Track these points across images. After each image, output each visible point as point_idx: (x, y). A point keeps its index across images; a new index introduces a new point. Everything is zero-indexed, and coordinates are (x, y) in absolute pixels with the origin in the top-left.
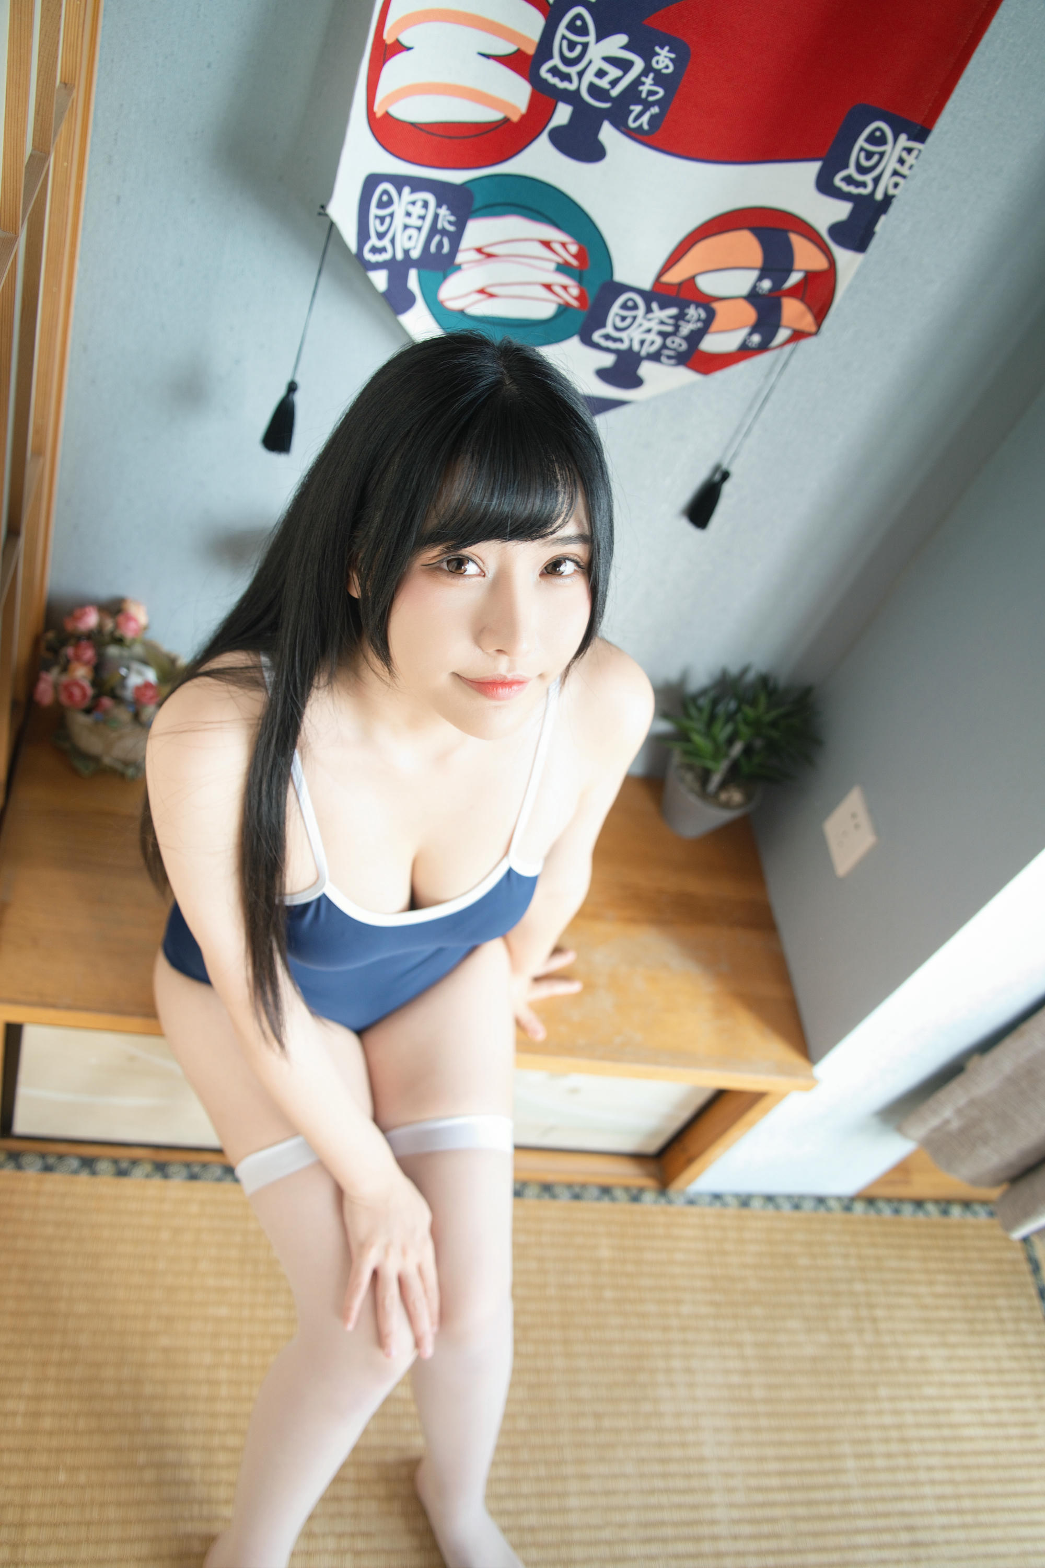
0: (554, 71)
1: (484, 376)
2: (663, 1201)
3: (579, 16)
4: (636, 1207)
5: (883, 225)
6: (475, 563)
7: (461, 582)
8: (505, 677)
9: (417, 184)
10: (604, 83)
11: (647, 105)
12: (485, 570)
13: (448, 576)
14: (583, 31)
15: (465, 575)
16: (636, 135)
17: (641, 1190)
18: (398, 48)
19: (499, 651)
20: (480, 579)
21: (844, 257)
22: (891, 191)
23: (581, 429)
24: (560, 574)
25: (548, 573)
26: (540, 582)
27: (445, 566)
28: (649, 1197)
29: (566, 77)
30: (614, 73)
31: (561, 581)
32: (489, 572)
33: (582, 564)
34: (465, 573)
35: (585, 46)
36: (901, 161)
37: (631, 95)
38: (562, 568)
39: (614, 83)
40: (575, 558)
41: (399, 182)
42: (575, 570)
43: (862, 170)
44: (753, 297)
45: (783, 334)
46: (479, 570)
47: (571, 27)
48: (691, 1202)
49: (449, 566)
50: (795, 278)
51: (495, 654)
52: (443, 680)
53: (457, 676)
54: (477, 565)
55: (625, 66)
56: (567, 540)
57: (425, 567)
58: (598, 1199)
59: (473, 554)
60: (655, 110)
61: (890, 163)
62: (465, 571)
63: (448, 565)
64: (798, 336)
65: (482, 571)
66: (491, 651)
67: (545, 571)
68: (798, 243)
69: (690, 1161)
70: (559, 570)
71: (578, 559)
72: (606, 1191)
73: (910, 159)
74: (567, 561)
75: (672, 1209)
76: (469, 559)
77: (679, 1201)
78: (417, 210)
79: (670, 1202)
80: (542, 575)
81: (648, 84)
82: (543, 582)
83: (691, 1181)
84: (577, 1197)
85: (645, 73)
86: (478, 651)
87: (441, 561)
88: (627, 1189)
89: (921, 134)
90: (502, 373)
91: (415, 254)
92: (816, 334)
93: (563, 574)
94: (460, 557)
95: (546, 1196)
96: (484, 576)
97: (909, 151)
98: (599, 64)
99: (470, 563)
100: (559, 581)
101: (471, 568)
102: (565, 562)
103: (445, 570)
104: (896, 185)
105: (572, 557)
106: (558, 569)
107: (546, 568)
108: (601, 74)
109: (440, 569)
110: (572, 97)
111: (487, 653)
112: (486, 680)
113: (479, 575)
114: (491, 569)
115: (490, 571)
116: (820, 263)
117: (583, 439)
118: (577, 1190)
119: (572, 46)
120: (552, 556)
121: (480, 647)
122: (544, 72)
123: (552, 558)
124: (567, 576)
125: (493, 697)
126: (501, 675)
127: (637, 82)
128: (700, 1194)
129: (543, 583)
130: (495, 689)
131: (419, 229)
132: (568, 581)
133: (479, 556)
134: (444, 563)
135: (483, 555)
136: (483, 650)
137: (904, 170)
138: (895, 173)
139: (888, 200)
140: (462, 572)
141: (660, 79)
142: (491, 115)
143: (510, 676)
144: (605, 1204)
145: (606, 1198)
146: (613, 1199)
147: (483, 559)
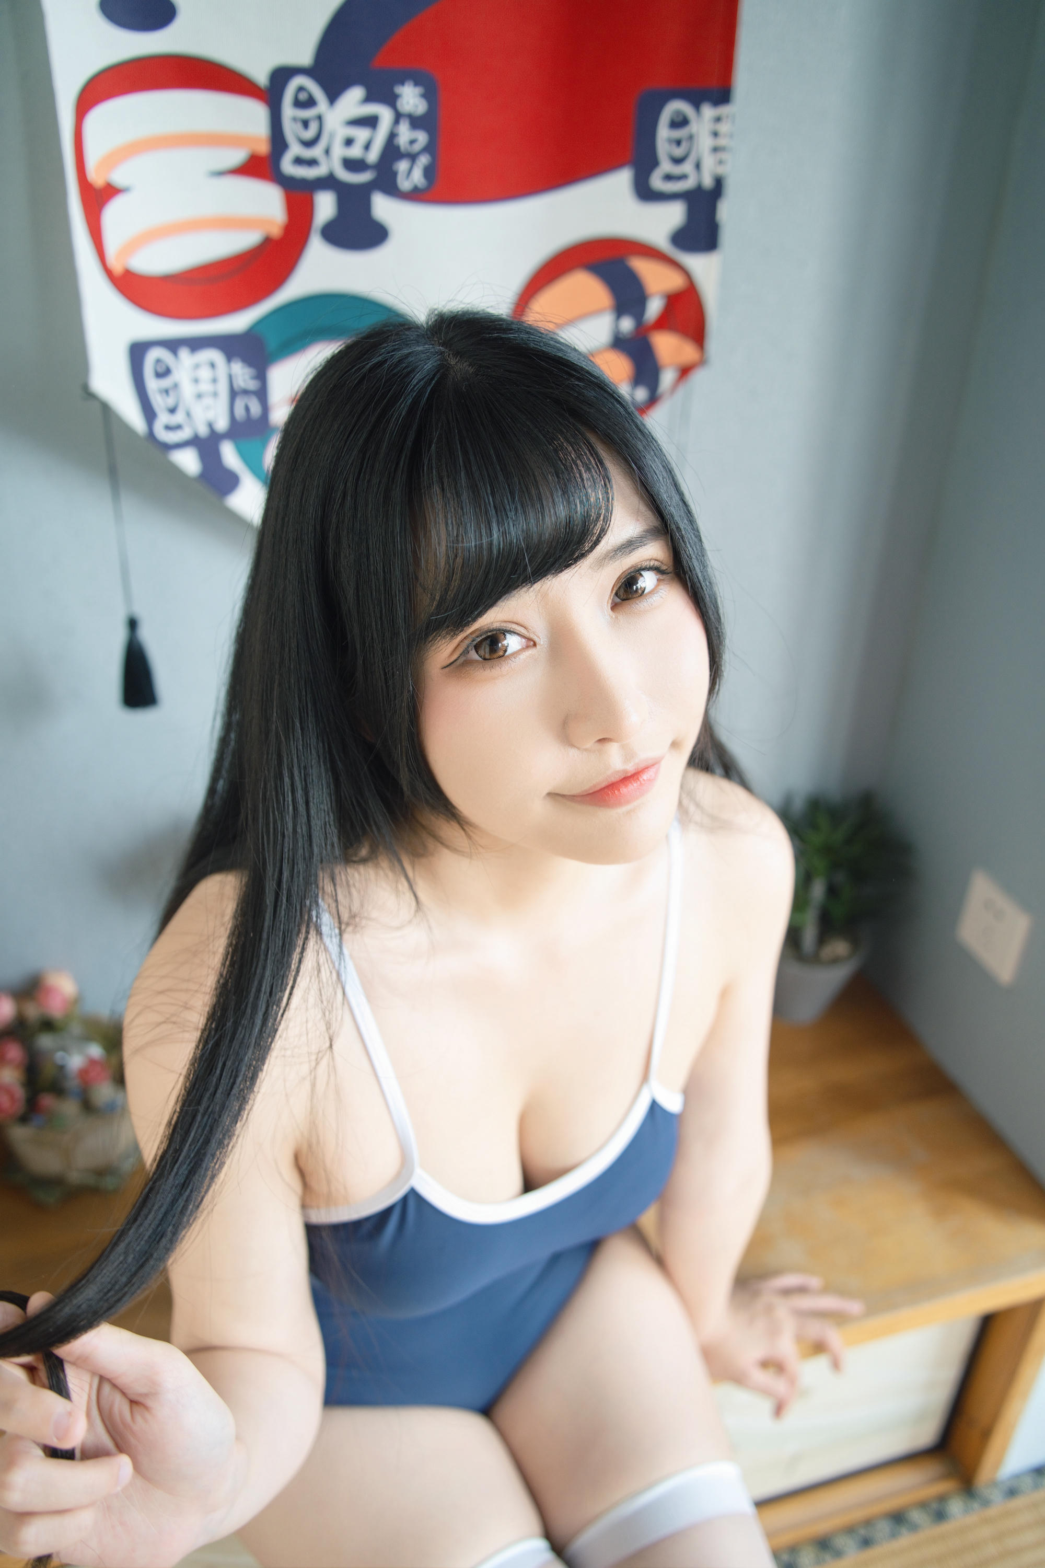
0: (299, 161)
1: (417, 367)
2: (976, 1505)
3: (301, 89)
4: (945, 1527)
5: (726, 211)
6: (515, 633)
7: (505, 668)
8: (625, 771)
9: (196, 344)
10: (355, 152)
11: (413, 157)
12: (532, 636)
13: (484, 668)
14: (310, 102)
15: (508, 656)
16: (415, 196)
17: (942, 1499)
18: (111, 191)
19: (602, 741)
20: (531, 652)
21: (699, 264)
22: (720, 170)
23: (579, 379)
24: (641, 593)
25: (623, 600)
26: (616, 618)
27: (473, 655)
28: (956, 1506)
29: (312, 162)
30: (362, 134)
31: (645, 604)
32: (538, 637)
33: (664, 568)
34: (507, 653)
35: (320, 118)
36: (716, 134)
37: (391, 152)
38: (641, 584)
39: (367, 147)
40: (652, 563)
41: (173, 345)
42: (658, 580)
43: (678, 161)
44: (619, 343)
45: (667, 378)
46: (524, 640)
47: (298, 104)
48: (1012, 1492)
49: (479, 652)
50: (654, 307)
51: (598, 746)
52: (540, 809)
53: (554, 796)
54: (518, 634)
55: (370, 122)
56: (629, 546)
57: (447, 669)
58: (894, 1535)
59: (505, 622)
60: (424, 160)
61: (705, 143)
62: (505, 651)
63: (477, 652)
64: (685, 372)
65: (529, 639)
66: (590, 744)
67: (618, 600)
68: (642, 267)
69: (986, 1434)
70: (637, 588)
71: (657, 564)
72: (898, 1518)
73: (723, 128)
74: (643, 573)
75: (992, 1511)
76: (504, 632)
77: (996, 1496)
78: (205, 374)
79: (986, 1503)
80: (614, 607)
81: (405, 134)
82: (620, 617)
83: (998, 1464)
84: (866, 1543)
85: (397, 121)
86: (573, 752)
87: (466, 652)
88: (923, 1505)
89: (722, 96)
90: (442, 353)
91: (222, 424)
92: (702, 362)
93: (646, 592)
94: (489, 634)
95: (828, 1557)
96: (535, 645)
97: (718, 119)
98: (344, 132)
99: (508, 636)
100: (642, 605)
101: (512, 643)
102: (641, 575)
103: (477, 661)
104: (721, 162)
105: (645, 564)
106: (635, 587)
107: (616, 594)
108: (349, 142)
109: (468, 663)
110: (329, 182)
111: (586, 750)
112: (598, 788)
113: (528, 647)
114: (539, 629)
115: (540, 635)
116: (674, 282)
117: (590, 394)
118: (862, 1532)
119: (306, 124)
120: (617, 577)
121: (572, 745)
122: (288, 167)
123: (619, 578)
124: (652, 592)
125: (619, 804)
126: (618, 772)
127: (392, 136)
128: (1017, 1477)
129: (622, 617)
130: (616, 791)
131: (215, 394)
132: (655, 599)
133: (515, 620)
134: (471, 652)
135: (519, 618)
136: (579, 749)
137: (722, 142)
138: (716, 150)
139: (719, 183)
140: (501, 653)
141: (416, 122)
142: (246, 240)
143: (630, 768)
144: (906, 1539)
145: (904, 1530)
146: (914, 1528)
147: (522, 623)
